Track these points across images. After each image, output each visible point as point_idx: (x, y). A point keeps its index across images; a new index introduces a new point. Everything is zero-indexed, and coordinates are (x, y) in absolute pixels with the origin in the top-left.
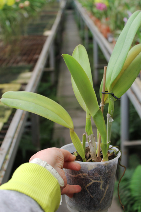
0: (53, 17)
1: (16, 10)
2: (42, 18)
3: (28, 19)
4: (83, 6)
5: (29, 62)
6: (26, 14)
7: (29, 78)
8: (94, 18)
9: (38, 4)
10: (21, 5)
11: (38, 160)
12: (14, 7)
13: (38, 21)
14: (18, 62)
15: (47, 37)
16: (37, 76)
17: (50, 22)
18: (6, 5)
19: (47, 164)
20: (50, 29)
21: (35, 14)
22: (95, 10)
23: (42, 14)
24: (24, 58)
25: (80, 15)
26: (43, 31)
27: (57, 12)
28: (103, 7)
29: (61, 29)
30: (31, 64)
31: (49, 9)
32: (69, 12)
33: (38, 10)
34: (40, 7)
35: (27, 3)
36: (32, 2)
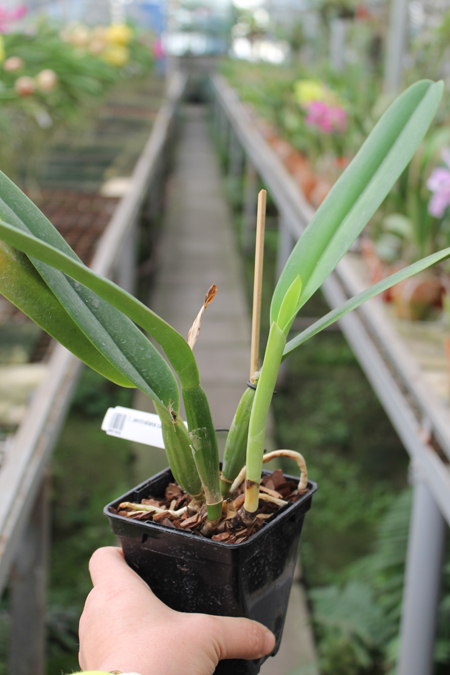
0: (141, 127)
1: (6, 101)
2: (103, 127)
3: (49, 131)
4: (242, 99)
6: (43, 118)
8: (283, 149)
9: (92, 84)
10: (24, 83)
13: (87, 139)
15: (116, 200)
17: (130, 143)
20: (128, 171)
21: (76, 118)
23: (105, 114)
25: (230, 126)
27: (156, 111)
31: (127, 97)
32: (194, 111)
33: (90, 102)
34: (98, 94)
35: (46, 78)
36: (68, 72)
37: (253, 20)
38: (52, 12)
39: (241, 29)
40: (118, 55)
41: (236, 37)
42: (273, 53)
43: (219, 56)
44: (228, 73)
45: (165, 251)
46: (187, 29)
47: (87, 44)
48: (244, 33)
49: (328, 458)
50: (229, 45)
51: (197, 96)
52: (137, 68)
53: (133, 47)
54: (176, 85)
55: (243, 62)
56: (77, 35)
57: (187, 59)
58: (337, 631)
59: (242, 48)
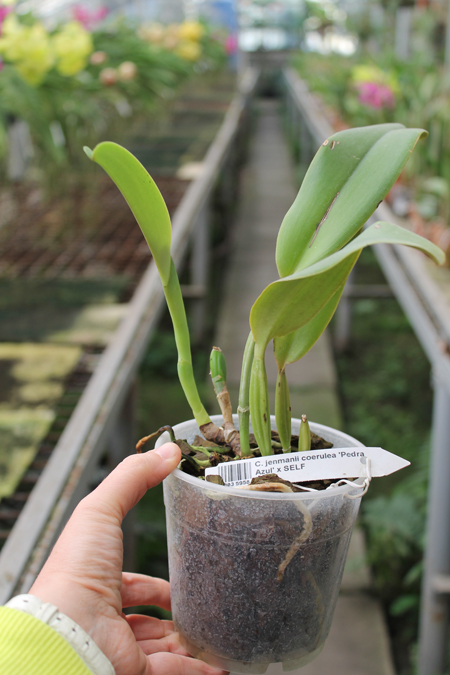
0: (214, 119)
1: (90, 91)
2: (179, 119)
3: (130, 120)
4: (312, 90)
5: (121, 265)
6: (123, 107)
7: (115, 326)
9: (167, 76)
10: (108, 74)
11: (26, 601)
12: (84, 79)
13: (163, 129)
14: (81, 267)
15: (188, 182)
16: (143, 319)
18: (53, 71)
19: (57, 611)
20: (200, 157)
21: (152, 107)
22: (352, 105)
23: (180, 107)
24: (107, 250)
25: (300, 117)
26: (176, 164)
27: (228, 104)
28: (381, 95)
29: (238, 159)
30: (127, 276)
31: (201, 92)
32: (267, 105)
33: (165, 93)
34: (172, 85)
35: (127, 70)
36: (146, 66)
37: (323, 13)
38: (129, 13)
39: (313, 22)
40: (191, 51)
41: (308, 31)
42: (345, 45)
43: (293, 51)
44: (298, 66)
45: (239, 234)
46: (259, 25)
47: (161, 40)
48: (315, 27)
49: (388, 410)
50: (302, 39)
51: (271, 90)
52: (208, 64)
53: (205, 43)
54: (247, 79)
55: (315, 55)
56: (152, 32)
57: (260, 55)
58: (381, 529)
59: (314, 42)
